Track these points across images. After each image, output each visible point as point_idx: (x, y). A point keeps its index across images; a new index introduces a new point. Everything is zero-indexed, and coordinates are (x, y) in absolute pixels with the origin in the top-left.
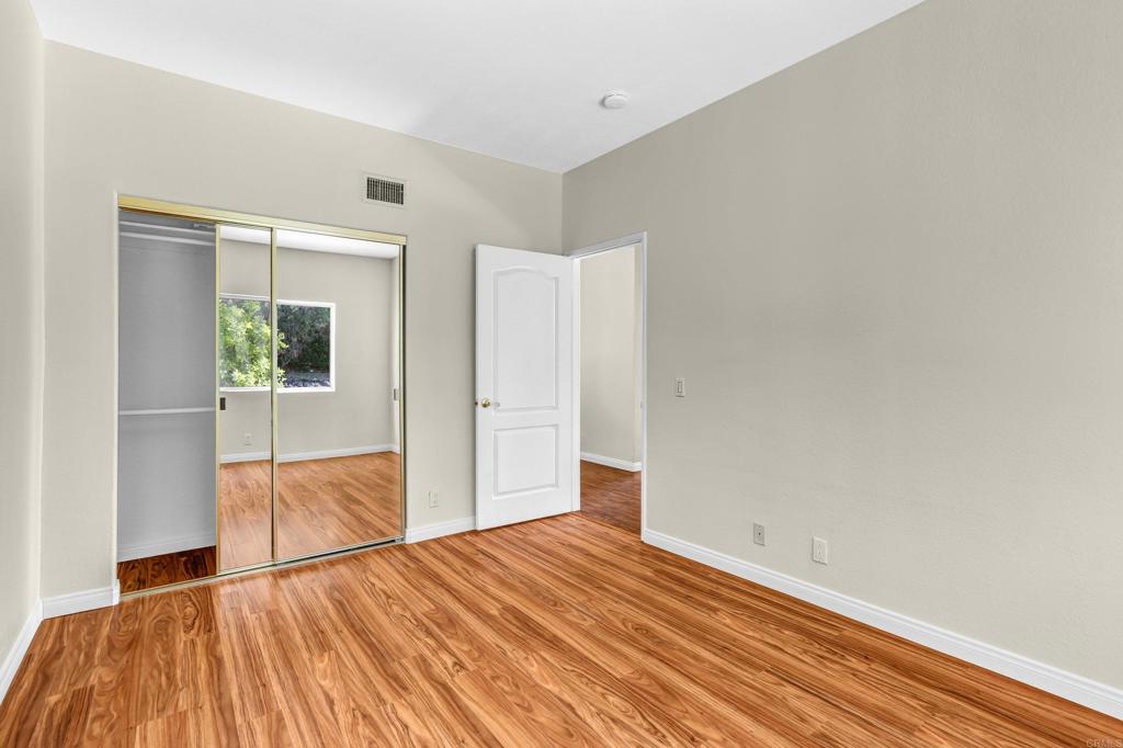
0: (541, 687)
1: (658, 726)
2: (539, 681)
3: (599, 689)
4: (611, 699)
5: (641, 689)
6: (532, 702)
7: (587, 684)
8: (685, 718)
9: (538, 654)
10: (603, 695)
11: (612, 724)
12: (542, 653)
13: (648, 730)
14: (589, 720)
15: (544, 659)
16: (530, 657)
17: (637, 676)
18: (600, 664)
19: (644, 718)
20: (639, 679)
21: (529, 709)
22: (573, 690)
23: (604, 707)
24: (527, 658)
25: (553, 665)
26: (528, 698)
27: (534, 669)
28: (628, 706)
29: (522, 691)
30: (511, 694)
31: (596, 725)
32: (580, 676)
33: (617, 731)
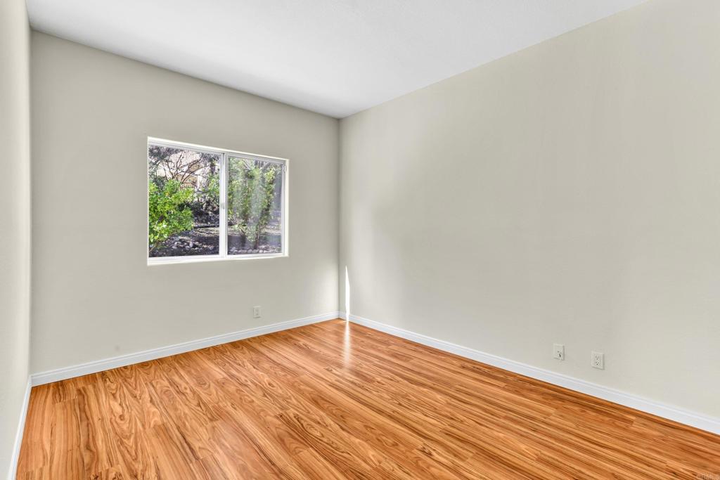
0: (362, 440)
1: (297, 421)
2: (365, 444)
3: (325, 440)
4: (318, 434)
5: (298, 440)
6: (366, 431)
7: (333, 443)
8: (279, 425)
9: (371, 466)
10: (323, 436)
11: (320, 421)
12: (368, 467)
13: (302, 419)
14: (332, 423)
15: (365, 461)
16: (378, 464)
17: (297, 450)
18: (322, 459)
19: (302, 425)
20: (296, 448)
21: (366, 427)
22: (341, 438)
23: (324, 429)
24: (380, 462)
25: (358, 457)
26: (368, 433)
27: (371, 453)
28: (309, 431)
29: (374, 437)
30: (380, 435)
31: (329, 421)
32: (337, 449)
33: (318, 419)
